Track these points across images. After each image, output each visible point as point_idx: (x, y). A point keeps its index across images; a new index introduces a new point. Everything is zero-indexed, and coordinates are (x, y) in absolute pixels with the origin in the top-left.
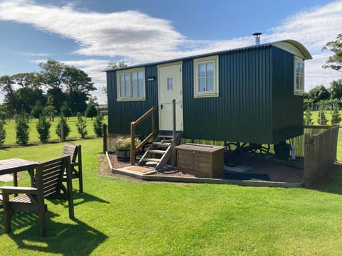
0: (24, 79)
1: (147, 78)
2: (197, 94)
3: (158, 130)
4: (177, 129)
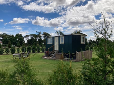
1: (53, 39)
3: (54, 50)
4: (57, 50)
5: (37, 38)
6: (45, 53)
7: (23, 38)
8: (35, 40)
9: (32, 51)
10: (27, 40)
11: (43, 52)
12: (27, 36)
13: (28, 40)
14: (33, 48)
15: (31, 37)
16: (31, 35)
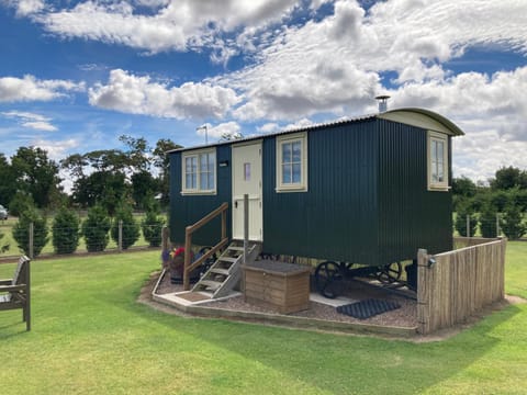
0: (101, 158)
1: (218, 163)
2: (281, 187)
3: (230, 240)
4: (250, 238)
5: (126, 169)
6: (166, 257)
7: (56, 170)
8: (118, 180)
9: (82, 240)
10: (75, 178)
11: (154, 244)
12: (75, 160)
13: (79, 181)
14: (92, 223)
15: (93, 166)
16: (93, 156)
